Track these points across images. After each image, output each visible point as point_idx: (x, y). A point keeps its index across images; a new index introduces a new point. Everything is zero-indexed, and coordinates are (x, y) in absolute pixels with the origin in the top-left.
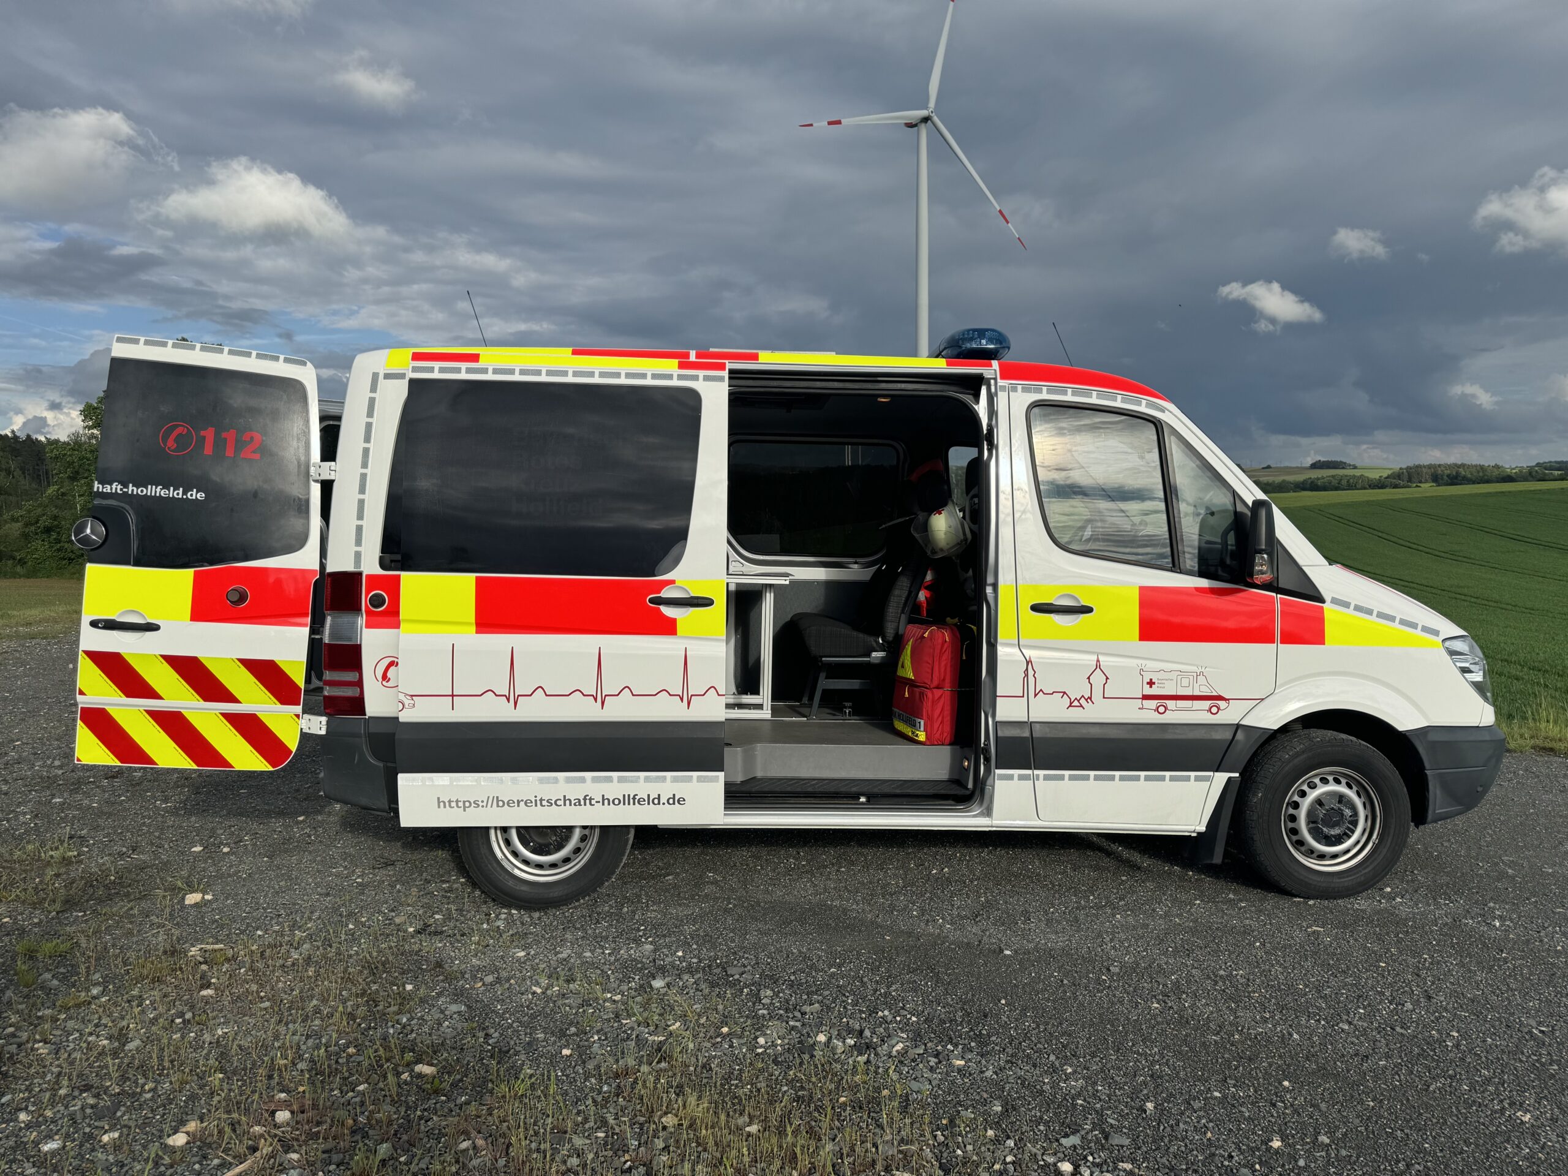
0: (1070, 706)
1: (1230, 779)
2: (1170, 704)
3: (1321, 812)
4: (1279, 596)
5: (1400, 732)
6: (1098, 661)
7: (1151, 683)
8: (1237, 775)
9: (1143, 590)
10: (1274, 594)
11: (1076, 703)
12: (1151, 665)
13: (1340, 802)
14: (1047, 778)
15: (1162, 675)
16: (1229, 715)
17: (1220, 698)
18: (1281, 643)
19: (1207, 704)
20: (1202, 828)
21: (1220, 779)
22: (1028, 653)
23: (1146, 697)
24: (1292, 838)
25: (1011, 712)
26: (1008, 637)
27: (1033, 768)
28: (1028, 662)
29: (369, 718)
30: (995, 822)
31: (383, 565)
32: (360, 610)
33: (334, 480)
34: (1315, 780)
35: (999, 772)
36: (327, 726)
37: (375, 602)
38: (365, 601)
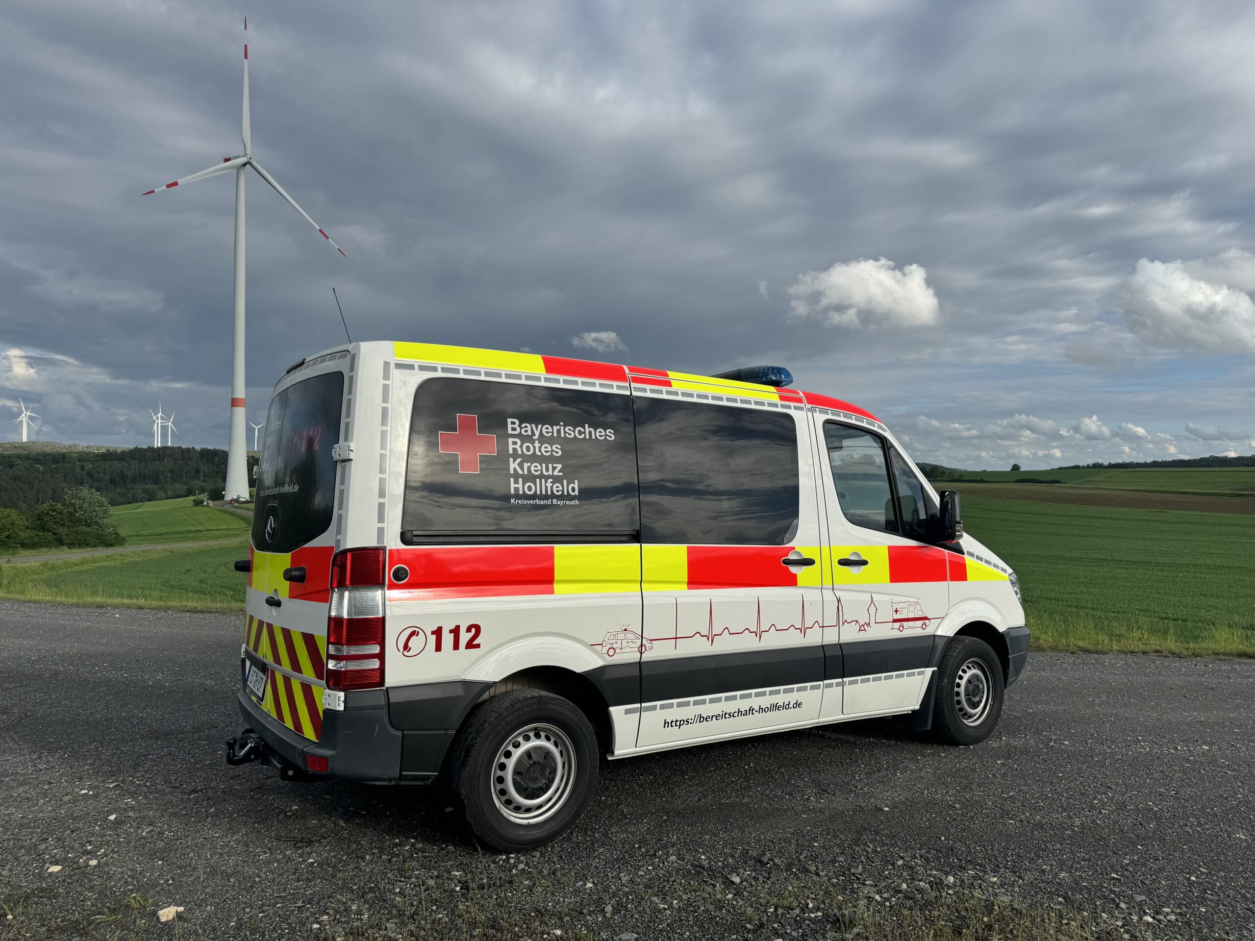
0: (860, 630)
1: (933, 672)
2: (905, 624)
3: (971, 688)
4: (946, 551)
5: (1000, 633)
6: (872, 597)
7: (896, 611)
8: (936, 669)
9: (891, 548)
10: (944, 550)
11: (862, 628)
12: (897, 599)
13: (978, 680)
14: (851, 683)
15: (901, 605)
16: (930, 629)
17: (926, 618)
18: (950, 581)
19: (920, 623)
20: (917, 707)
21: (929, 671)
22: (838, 594)
23: (895, 621)
24: (957, 707)
25: (831, 637)
26: (828, 583)
27: (843, 676)
28: (839, 601)
29: (387, 689)
30: (821, 720)
31: (404, 539)
32: (383, 583)
33: (352, 460)
34: (965, 668)
35: (826, 682)
36: (345, 702)
37: (398, 575)
38: (389, 575)
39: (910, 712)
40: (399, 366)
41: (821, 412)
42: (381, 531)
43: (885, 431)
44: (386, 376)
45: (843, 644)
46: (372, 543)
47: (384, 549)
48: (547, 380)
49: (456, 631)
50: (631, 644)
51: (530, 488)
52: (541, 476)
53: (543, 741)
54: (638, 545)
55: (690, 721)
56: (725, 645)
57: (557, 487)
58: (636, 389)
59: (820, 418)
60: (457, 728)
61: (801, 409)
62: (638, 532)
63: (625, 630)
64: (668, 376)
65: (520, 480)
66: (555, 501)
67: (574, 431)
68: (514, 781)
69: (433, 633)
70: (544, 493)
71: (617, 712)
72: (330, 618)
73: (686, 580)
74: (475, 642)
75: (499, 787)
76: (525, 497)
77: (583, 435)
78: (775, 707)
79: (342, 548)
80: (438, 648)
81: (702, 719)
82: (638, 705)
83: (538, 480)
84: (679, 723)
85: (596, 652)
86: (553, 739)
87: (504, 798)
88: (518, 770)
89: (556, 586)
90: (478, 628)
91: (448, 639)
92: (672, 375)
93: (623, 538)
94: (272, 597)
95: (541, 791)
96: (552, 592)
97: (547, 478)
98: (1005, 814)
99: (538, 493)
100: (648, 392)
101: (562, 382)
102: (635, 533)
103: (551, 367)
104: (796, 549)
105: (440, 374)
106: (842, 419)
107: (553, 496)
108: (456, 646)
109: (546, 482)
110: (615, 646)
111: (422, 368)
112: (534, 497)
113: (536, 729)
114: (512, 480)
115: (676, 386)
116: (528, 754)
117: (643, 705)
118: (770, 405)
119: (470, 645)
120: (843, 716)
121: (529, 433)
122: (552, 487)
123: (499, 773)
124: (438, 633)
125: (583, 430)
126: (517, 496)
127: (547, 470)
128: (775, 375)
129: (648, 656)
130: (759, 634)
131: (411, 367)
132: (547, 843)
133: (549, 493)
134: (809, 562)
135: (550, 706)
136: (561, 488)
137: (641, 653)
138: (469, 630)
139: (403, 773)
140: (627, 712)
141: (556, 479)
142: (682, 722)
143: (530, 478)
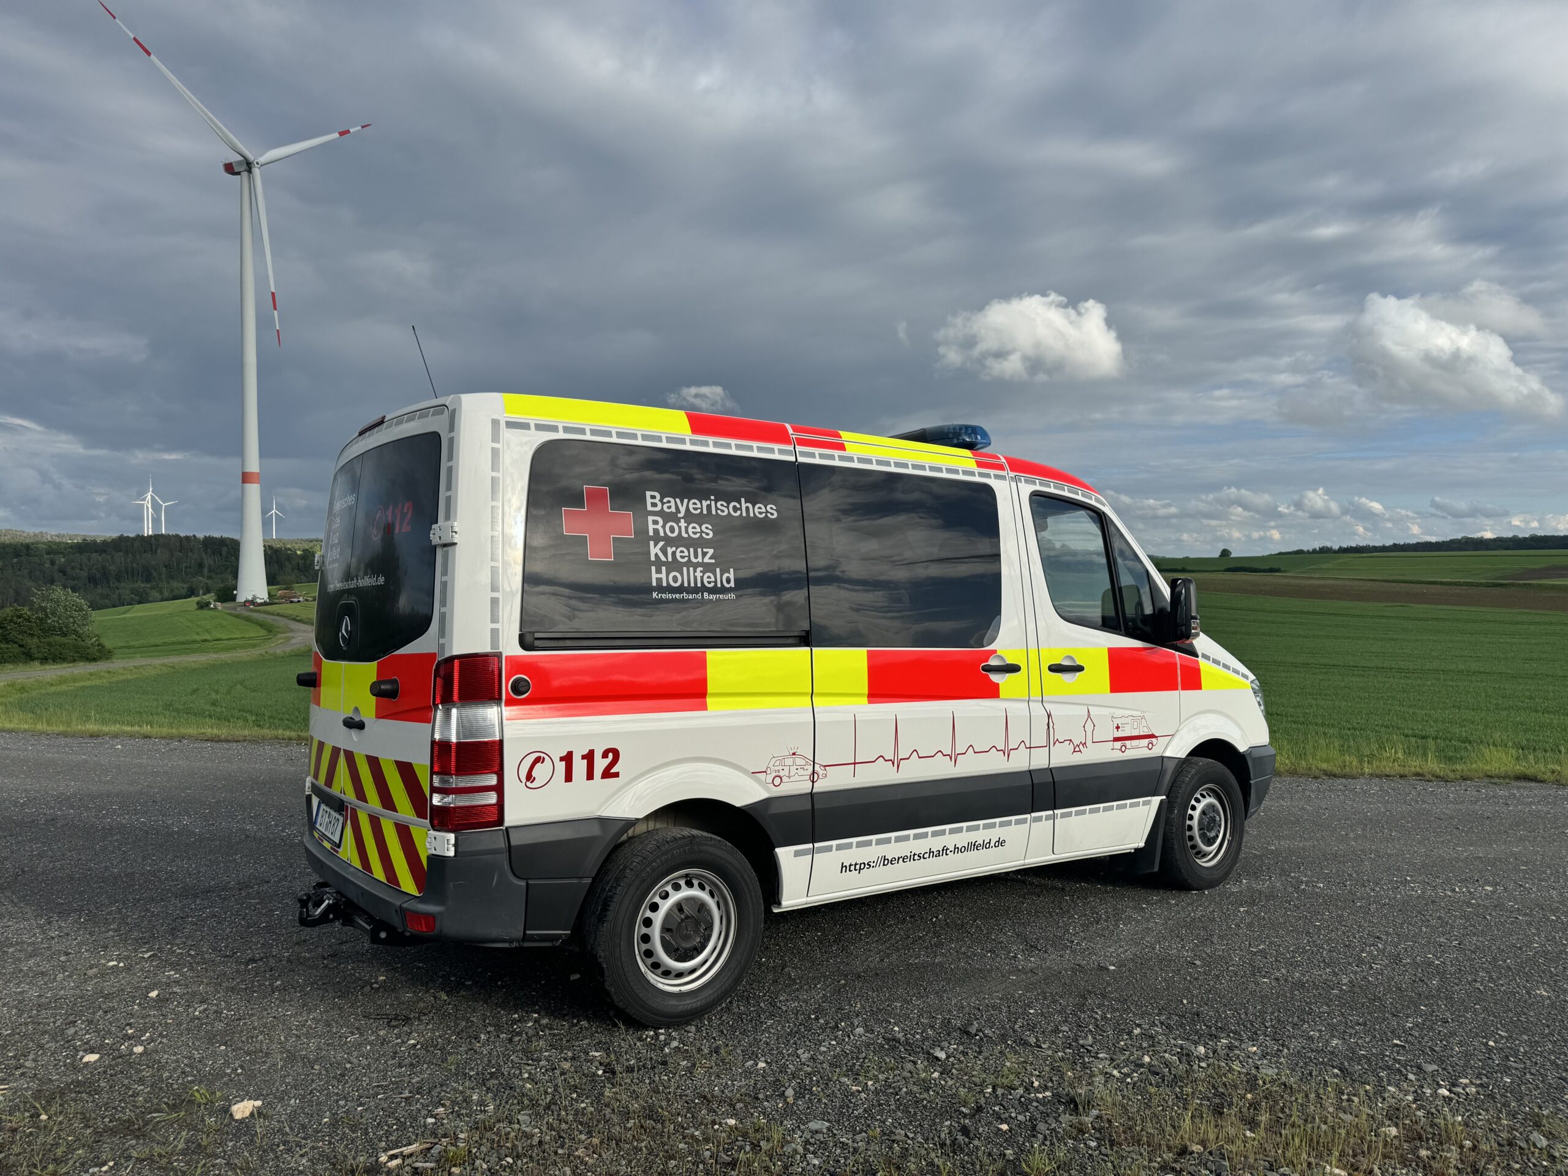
0: (1074, 751)
1: (1162, 801)
2: (1128, 743)
3: (1206, 820)
4: (1177, 653)
5: (1240, 753)
6: (1088, 711)
7: (1118, 728)
8: (1164, 797)
9: (1111, 650)
10: (1174, 652)
11: (1077, 749)
12: (1118, 712)
13: (1213, 810)
14: (1063, 816)
15: (1122, 720)
16: (1158, 750)
17: (1152, 736)
18: (1182, 689)
19: (1145, 742)
20: (1142, 845)
21: (1156, 801)
22: (1048, 706)
23: (1116, 739)
24: (1189, 844)
25: (1039, 761)
26: (1036, 693)
27: (1054, 808)
28: (1049, 716)
29: (507, 829)
30: (1027, 861)
31: (524, 644)
32: (500, 699)
33: (456, 544)
34: (1199, 796)
35: (1034, 815)
36: (456, 845)
37: (517, 688)
38: (506, 687)
39: (1133, 851)
40: (510, 425)
41: (1026, 481)
42: (495, 633)
43: (1104, 505)
44: (495, 438)
45: (1055, 768)
46: (485, 648)
47: (499, 655)
48: (693, 442)
49: (589, 757)
50: (801, 772)
51: (675, 579)
52: (689, 563)
53: (696, 890)
54: (809, 648)
55: (872, 864)
56: (914, 772)
57: (709, 577)
58: (803, 454)
59: (1026, 489)
60: (593, 875)
61: (1003, 478)
62: (808, 633)
63: (794, 754)
64: (840, 437)
65: (664, 568)
66: (706, 595)
67: (728, 507)
68: (663, 939)
69: (562, 759)
70: (692, 585)
71: (785, 854)
72: (433, 742)
73: (866, 691)
74: (612, 771)
75: (644, 947)
76: (670, 589)
77: (739, 512)
78: (974, 846)
79: (447, 655)
80: (569, 778)
81: (886, 862)
82: (810, 846)
83: (685, 569)
84: (859, 867)
85: (758, 781)
86: (708, 888)
87: (650, 961)
88: (667, 926)
89: (709, 700)
90: (616, 753)
91: (580, 767)
92: (845, 435)
93: (790, 641)
94: (351, 718)
95: (695, 952)
96: (704, 707)
97: (696, 566)
98: (1255, 971)
99: (686, 585)
100: (816, 457)
101: (711, 445)
102: (804, 634)
103: (700, 424)
104: (999, 653)
105: (561, 435)
106: (1052, 490)
107: (704, 589)
108: (590, 776)
109: (695, 571)
110: (781, 774)
111: (539, 427)
112: (681, 589)
113: (687, 876)
114: (653, 568)
115: (851, 450)
116: (679, 906)
117: (816, 845)
118: (965, 473)
119: (607, 774)
120: (1053, 857)
121: (673, 509)
122: (702, 578)
123: (644, 930)
124: (568, 759)
125: (738, 506)
126: (660, 589)
127: (696, 557)
128: (969, 435)
129: (821, 786)
130: (954, 757)
131: (525, 426)
132: (703, 1015)
133: (699, 585)
134: (1014, 669)
135: (704, 848)
136: (713, 579)
137: (813, 782)
138: (605, 755)
139: (528, 932)
140: (797, 854)
141: (707, 568)
142: (862, 866)
143: (674, 565)
